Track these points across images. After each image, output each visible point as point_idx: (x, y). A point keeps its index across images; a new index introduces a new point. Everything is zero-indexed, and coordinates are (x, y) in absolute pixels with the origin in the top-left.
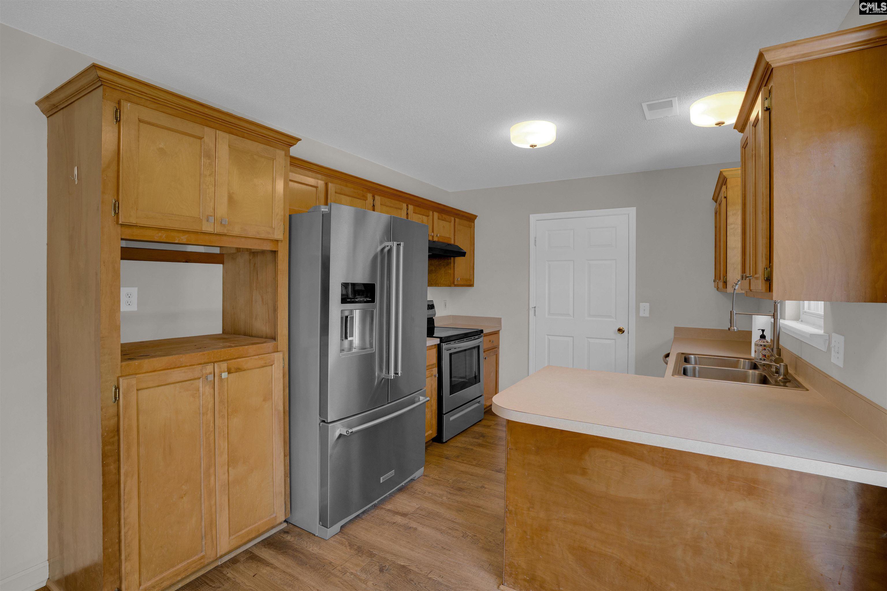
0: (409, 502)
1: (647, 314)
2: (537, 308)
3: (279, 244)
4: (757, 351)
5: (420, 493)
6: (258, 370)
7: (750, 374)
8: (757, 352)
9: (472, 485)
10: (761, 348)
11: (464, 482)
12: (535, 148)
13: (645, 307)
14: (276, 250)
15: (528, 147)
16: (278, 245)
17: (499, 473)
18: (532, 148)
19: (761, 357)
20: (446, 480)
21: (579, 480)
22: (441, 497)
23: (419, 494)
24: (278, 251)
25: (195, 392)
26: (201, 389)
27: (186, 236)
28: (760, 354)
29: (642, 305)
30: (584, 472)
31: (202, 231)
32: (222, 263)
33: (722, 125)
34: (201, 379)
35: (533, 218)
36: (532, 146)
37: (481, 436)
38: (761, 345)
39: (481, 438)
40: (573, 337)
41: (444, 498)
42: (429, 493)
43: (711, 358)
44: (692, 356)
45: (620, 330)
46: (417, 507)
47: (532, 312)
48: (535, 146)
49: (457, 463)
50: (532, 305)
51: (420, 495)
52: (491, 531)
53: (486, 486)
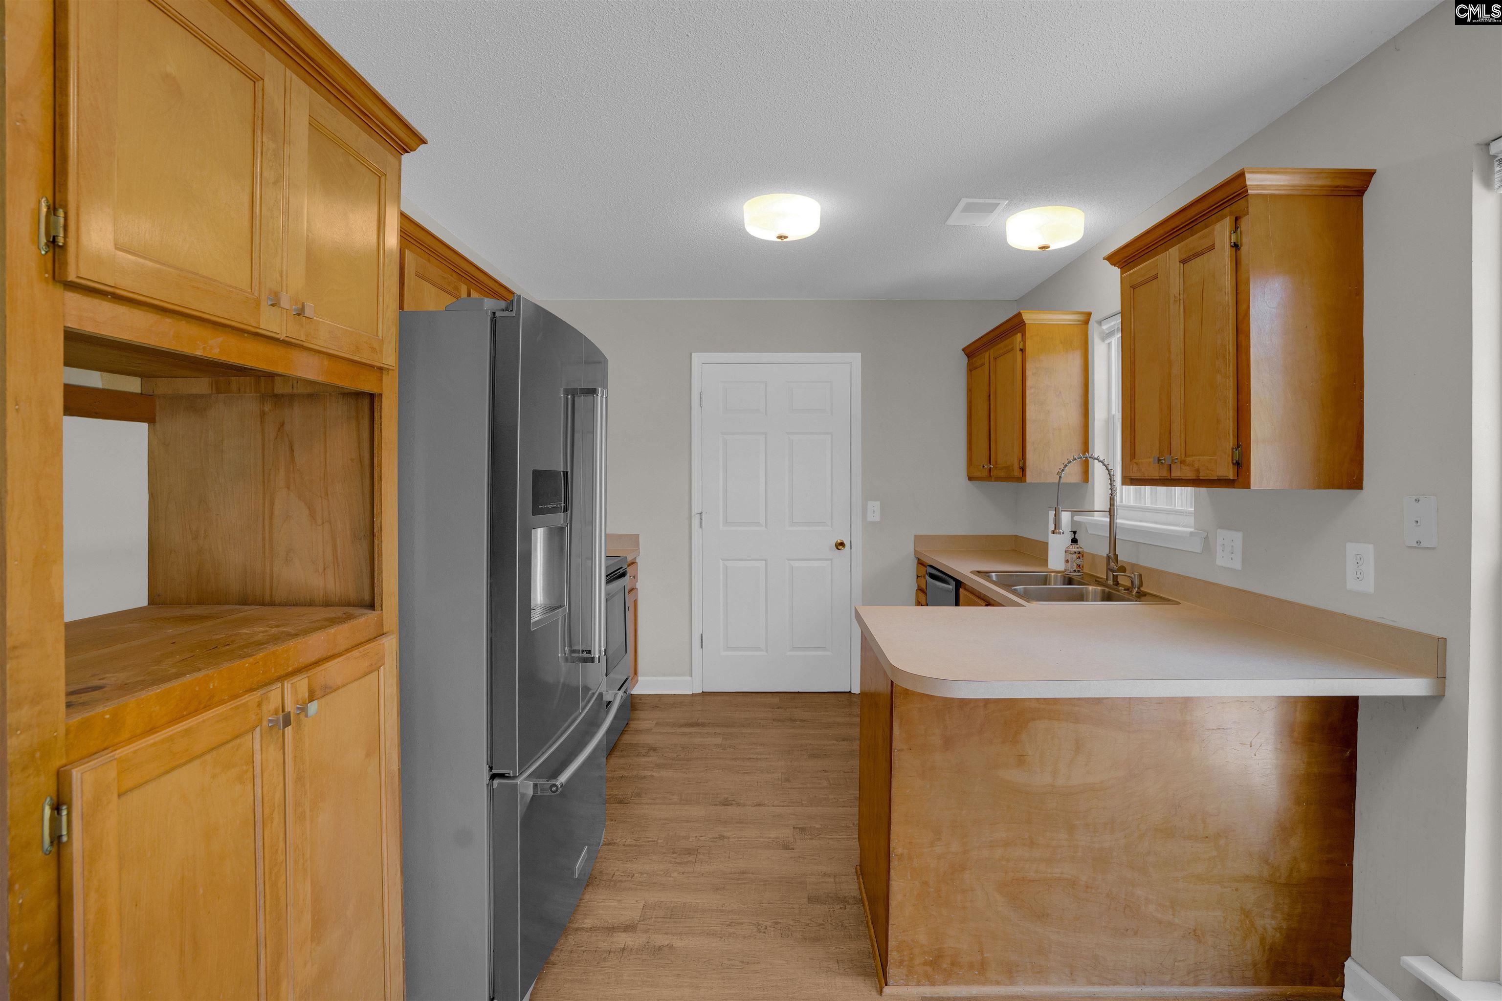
0: (619, 901)
1: (877, 518)
2: (703, 514)
3: (384, 376)
4: (1069, 560)
5: (625, 879)
6: (356, 683)
7: (1091, 590)
8: (1070, 562)
9: (702, 839)
10: (1075, 556)
11: (686, 838)
12: (785, 240)
13: (874, 507)
14: (374, 390)
15: (772, 237)
16: (382, 380)
17: (730, 807)
18: (780, 240)
19: (1075, 568)
20: (651, 843)
21: (1014, 775)
22: (668, 875)
23: (625, 882)
24: (381, 395)
25: (245, 768)
26: (258, 758)
27: (220, 339)
28: (1075, 564)
29: (871, 504)
30: (1021, 761)
31: (258, 331)
32: (151, 420)
33: (1047, 250)
34: (258, 729)
35: (697, 358)
36: (780, 237)
37: (650, 750)
38: (1075, 552)
39: (651, 753)
40: (766, 560)
41: (675, 874)
42: (641, 873)
43: (1014, 575)
44: (993, 574)
45: (840, 545)
46: (641, 905)
47: (695, 522)
48: (786, 237)
49: (647, 806)
50: (695, 510)
51: (628, 881)
52: (795, 906)
53: (726, 834)
